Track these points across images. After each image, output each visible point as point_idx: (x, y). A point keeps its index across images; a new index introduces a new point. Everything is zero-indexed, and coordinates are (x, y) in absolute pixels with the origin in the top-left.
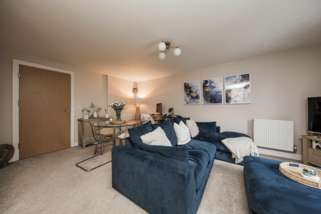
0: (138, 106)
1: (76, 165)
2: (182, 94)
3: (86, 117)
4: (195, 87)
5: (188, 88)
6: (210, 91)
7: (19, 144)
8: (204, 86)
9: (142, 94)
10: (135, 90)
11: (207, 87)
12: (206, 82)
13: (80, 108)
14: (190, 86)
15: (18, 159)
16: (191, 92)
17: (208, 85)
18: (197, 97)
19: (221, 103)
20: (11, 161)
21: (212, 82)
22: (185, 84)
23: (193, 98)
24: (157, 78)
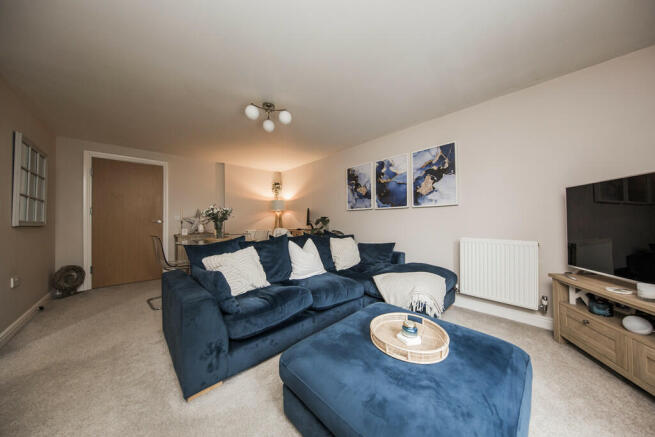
0: (278, 214)
1: (149, 301)
2: (344, 190)
3: (185, 232)
4: (365, 175)
5: (353, 178)
6: (388, 183)
7: (92, 268)
8: (379, 174)
9: (288, 194)
10: (277, 186)
11: (383, 174)
12: (381, 165)
13: (178, 218)
14: (356, 173)
15: (90, 288)
16: (358, 185)
17: (384, 170)
18: (368, 195)
19: (405, 205)
20: (81, 289)
21: (391, 165)
22: (349, 170)
23: (361, 197)
24: (305, 163)
